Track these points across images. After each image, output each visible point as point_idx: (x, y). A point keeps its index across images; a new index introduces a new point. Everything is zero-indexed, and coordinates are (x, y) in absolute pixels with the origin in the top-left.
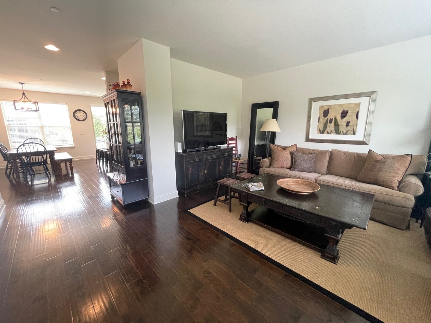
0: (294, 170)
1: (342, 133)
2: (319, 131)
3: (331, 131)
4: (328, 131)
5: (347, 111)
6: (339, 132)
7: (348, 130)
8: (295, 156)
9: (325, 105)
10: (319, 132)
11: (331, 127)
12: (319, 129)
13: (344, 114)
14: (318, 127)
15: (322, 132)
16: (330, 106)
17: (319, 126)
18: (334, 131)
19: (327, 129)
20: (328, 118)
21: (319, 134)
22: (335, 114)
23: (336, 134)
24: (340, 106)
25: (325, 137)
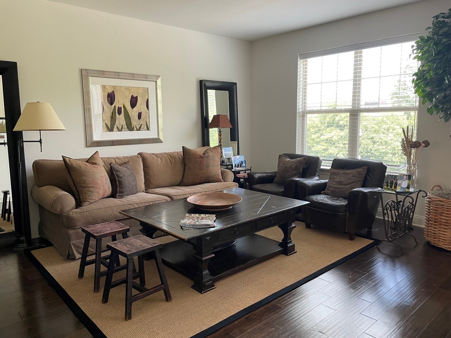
0: (122, 197)
1: (135, 129)
2: (105, 126)
3: (122, 126)
4: (118, 126)
5: (136, 97)
6: (131, 127)
7: (141, 125)
8: (117, 171)
9: (109, 85)
10: (106, 129)
11: (121, 120)
12: (106, 123)
13: (134, 102)
14: (103, 120)
15: (111, 129)
16: (114, 87)
17: (105, 118)
18: (126, 127)
19: (117, 123)
20: (115, 106)
21: (106, 131)
22: (122, 101)
23: (129, 131)
24: (128, 88)
25: (115, 135)
